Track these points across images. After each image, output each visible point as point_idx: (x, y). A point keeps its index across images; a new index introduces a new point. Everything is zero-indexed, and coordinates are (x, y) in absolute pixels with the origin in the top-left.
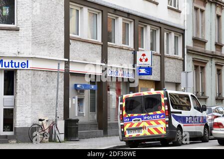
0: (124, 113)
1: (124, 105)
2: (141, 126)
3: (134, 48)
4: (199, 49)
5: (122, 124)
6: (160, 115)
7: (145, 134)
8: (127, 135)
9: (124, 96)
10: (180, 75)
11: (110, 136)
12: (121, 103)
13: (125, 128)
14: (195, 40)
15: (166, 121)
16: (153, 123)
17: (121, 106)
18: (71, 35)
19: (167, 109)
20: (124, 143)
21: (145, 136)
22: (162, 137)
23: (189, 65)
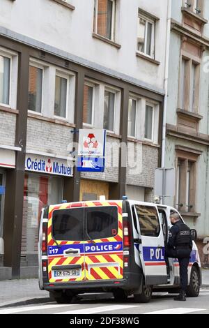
0: (50, 237)
1: (50, 223)
2: (79, 262)
3: (75, 122)
4: (188, 129)
5: (45, 257)
6: (114, 244)
7: (85, 279)
8: (53, 280)
9: (51, 208)
10: (153, 174)
11: (25, 278)
12: (45, 220)
13: (50, 267)
14: (182, 115)
15: (125, 256)
16: (100, 258)
17: (45, 225)
19: (126, 233)
20: (46, 294)
21: (85, 281)
22: (117, 285)
23: (169, 158)
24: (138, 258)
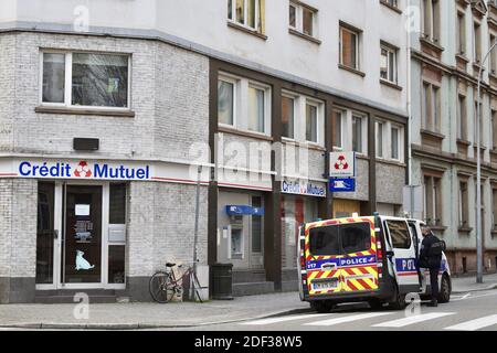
0: (308, 253)
1: (307, 239)
2: (336, 275)
3: (326, 146)
4: (431, 149)
5: (304, 272)
6: (368, 257)
7: (343, 290)
8: (312, 292)
9: (308, 226)
10: (401, 192)
11: (286, 291)
12: (303, 237)
13: (309, 280)
14: (425, 135)
15: (379, 268)
16: (355, 270)
17: (303, 241)
18: (219, 124)
19: (379, 247)
20: (307, 305)
21: (343, 293)
22: (372, 294)
23: (415, 176)
24: (392, 269)
